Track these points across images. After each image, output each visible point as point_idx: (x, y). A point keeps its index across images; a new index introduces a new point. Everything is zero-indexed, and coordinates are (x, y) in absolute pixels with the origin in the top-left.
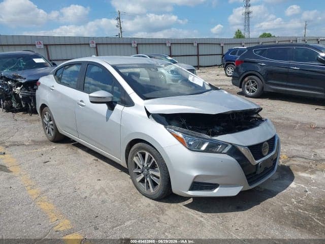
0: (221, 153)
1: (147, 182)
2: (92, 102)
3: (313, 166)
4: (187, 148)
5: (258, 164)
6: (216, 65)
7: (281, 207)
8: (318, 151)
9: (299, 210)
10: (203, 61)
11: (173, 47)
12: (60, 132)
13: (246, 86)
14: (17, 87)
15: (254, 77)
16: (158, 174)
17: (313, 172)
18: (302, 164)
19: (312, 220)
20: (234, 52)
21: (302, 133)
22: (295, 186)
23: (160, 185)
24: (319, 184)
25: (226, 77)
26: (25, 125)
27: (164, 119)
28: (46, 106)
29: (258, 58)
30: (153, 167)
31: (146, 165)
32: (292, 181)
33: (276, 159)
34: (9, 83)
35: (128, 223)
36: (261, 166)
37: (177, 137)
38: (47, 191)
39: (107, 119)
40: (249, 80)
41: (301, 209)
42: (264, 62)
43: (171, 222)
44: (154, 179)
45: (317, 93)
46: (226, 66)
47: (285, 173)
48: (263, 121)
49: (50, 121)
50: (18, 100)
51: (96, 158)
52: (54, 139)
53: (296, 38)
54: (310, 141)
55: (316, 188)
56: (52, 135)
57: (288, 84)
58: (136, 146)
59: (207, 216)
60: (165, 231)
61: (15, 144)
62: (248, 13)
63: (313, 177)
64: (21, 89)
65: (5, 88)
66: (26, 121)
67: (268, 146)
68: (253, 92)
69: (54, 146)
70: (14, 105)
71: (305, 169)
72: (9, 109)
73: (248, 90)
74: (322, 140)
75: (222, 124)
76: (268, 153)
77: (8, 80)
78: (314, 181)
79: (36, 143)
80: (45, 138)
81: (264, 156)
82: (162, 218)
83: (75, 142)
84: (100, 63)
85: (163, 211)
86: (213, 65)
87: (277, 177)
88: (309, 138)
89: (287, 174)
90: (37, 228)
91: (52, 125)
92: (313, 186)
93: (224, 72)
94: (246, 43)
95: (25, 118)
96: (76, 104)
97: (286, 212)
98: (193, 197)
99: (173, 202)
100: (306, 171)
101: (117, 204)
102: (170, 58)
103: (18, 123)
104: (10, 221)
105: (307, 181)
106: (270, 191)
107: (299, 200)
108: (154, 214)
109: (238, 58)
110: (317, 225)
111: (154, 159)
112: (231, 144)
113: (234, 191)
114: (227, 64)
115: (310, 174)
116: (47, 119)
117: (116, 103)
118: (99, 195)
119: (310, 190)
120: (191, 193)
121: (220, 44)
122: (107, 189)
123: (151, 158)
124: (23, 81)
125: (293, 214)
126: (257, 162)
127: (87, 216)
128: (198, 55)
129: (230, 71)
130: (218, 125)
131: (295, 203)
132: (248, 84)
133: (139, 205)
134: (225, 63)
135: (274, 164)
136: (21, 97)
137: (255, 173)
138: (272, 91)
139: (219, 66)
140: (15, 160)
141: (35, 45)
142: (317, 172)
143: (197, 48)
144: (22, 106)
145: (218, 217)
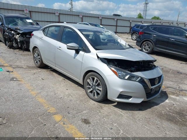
0: (135, 81)
1: (94, 93)
2: (68, 48)
3: (178, 93)
4: (118, 77)
5: (152, 88)
6: (126, 33)
7: (161, 111)
8: (181, 86)
9: (170, 113)
10: (119, 29)
11: (103, 20)
12: (44, 63)
13: (144, 47)
14: (17, 35)
15: (149, 42)
16: (101, 89)
17: (178, 96)
18: (172, 91)
19: (177, 118)
20: (138, 26)
21: (173, 75)
22: (168, 102)
23: (102, 94)
24: (181, 102)
25: (132, 40)
26: (21, 57)
27: (106, 61)
28: (36, 47)
29: (153, 32)
30: (98, 85)
31: (94, 84)
32: (167, 99)
33: (161, 87)
34: (13, 32)
35: (85, 112)
36: (153, 90)
37: (113, 71)
38: (40, 93)
39: (74, 58)
40: (146, 43)
41: (171, 113)
42: (156, 35)
43: (106, 113)
44: (98, 91)
45: (183, 54)
46: (132, 34)
47: (163, 95)
48: (156, 67)
49: (38, 56)
50: (17, 43)
51: (64, 78)
52: (40, 66)
53: (173, 21)
54: (177, 80)
55: (179, 103)
56: (39, 64)
57: (167, 48)
58: (90, 73)
59: (124, 112)
60: (104, 117)
61: (18, 67)
62: (147, 4)
63: (177, 98)
64: (19, 36)
65: (10, 35)
66: (21, 55)
67: (158, 80)
68: (147, 50)
69: (40, 70)
70: (14, 45)
71: (173, 94)
72: (11, 47)
73: (145, 49)
74: (183, 80)
75: (135, 67)
76: (158, 84)
77: (12, 30)
78: (178, 100)
79: (29, 67)
80: (34, 65)
81: (155, 85)
82: (102, 111)
83: (52, 68)
84: (71, 27)
85: (102, 108)
86: (125, 32)
87: (159, 97)
88: (177, 79)
89: (165, 95)
90: (39, 110)
91: (39, 58)
92: (178, 102)
93: (131, 37)
94: (144, 22)
95: (21, 53)
96: (56, 48)
97: (164, 113)
98: (117, 102)
99: (107, 104)
100: (174, 95)
101: (78, 102)
102: (101, 26)
103: (17, 55)
104: (24, 106)
105: (174, 100)
106: (156, 103)
107: (170, 108)
108: (97, 109)
109: (141, 30)
110: (179, 121)
111: (99, 81)
112: (140, 77)
113: (139, 101)
114: (133, 33)
115: (176, 97)
116: (36, 55)
117: (80, 50)
118: (68, 97)
119: (176, 104)
120: (117, 100)
121: (130, 21)
122: (72, 95)
123: (98, 81)
124: (21, 32)
125: (167, 115)
126: (152, 87)
127: (63, 107)
128: (116, 26)
129: (134, 37)
130: (133, 67)
131: (168, 109)
132: (145, 46)
133: (89, 104)
134: (132, 32)
135: (160, 89)
136: (19, 41)
137: (150, 93)
138: (158, 51)
139: (128, 33)
140: (20, 75)
141: (24, 11)
142: (180, 96)
143: (116, 22)
144: (18, 46)
145: (130, 113)
